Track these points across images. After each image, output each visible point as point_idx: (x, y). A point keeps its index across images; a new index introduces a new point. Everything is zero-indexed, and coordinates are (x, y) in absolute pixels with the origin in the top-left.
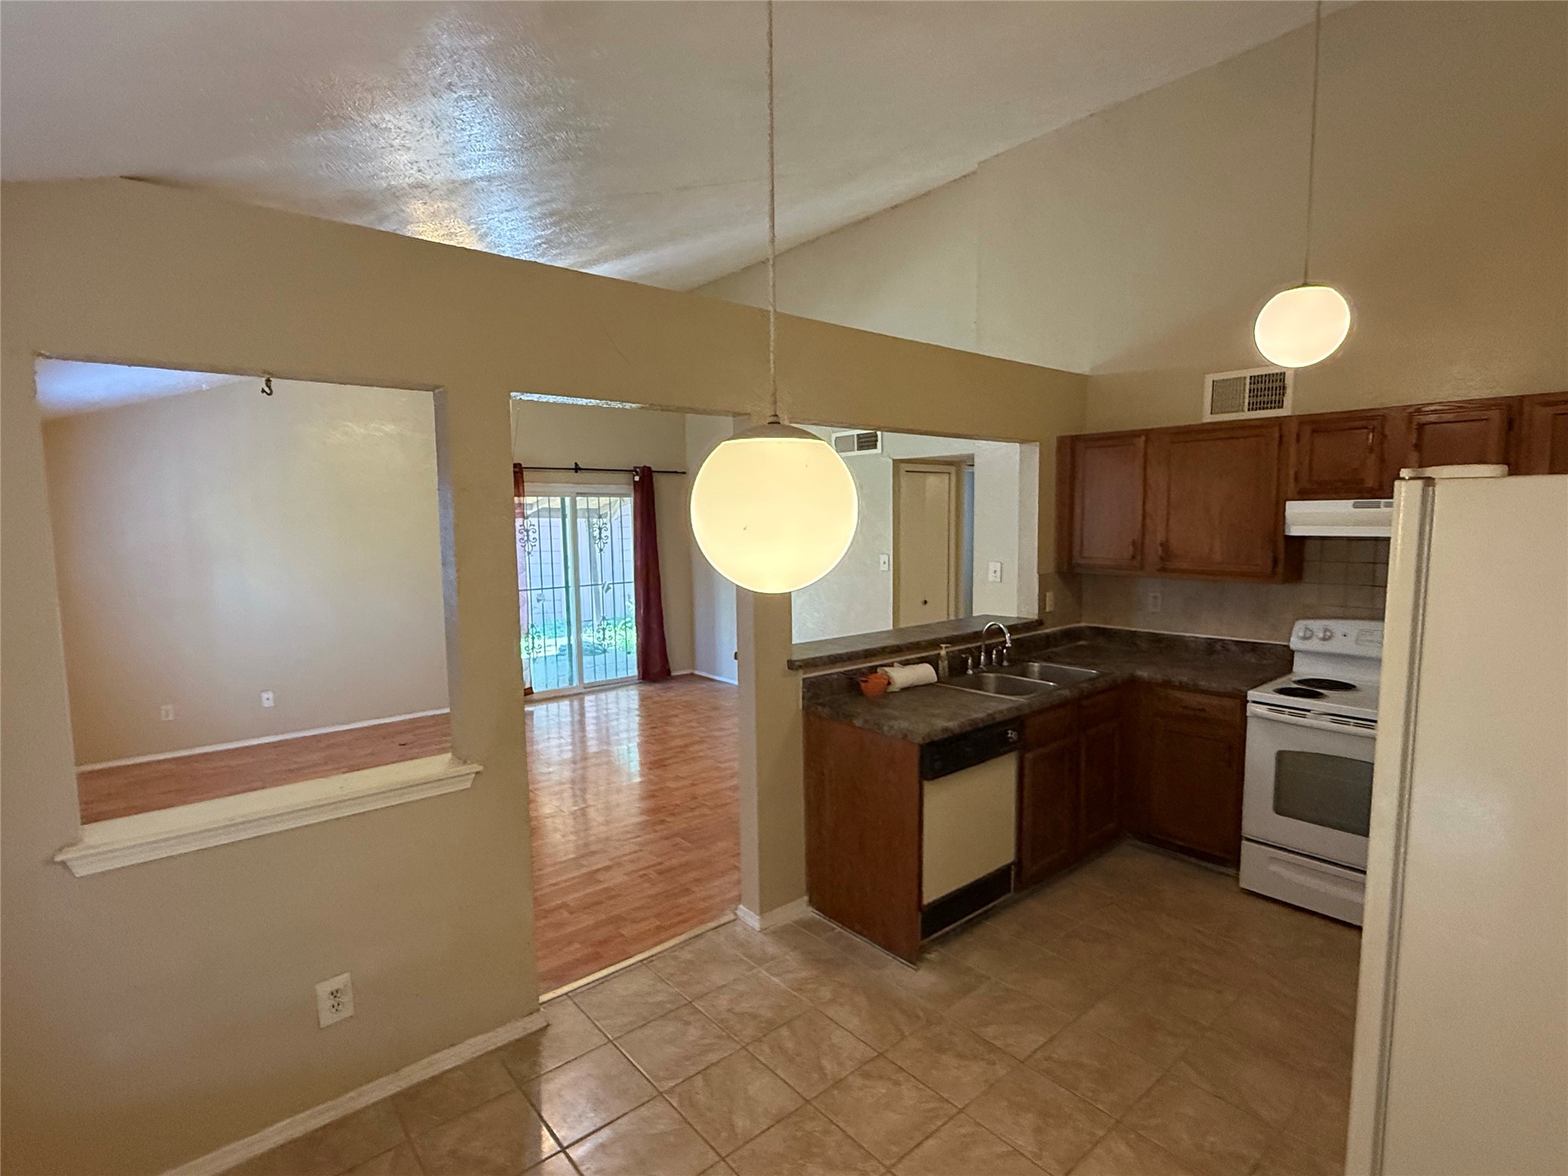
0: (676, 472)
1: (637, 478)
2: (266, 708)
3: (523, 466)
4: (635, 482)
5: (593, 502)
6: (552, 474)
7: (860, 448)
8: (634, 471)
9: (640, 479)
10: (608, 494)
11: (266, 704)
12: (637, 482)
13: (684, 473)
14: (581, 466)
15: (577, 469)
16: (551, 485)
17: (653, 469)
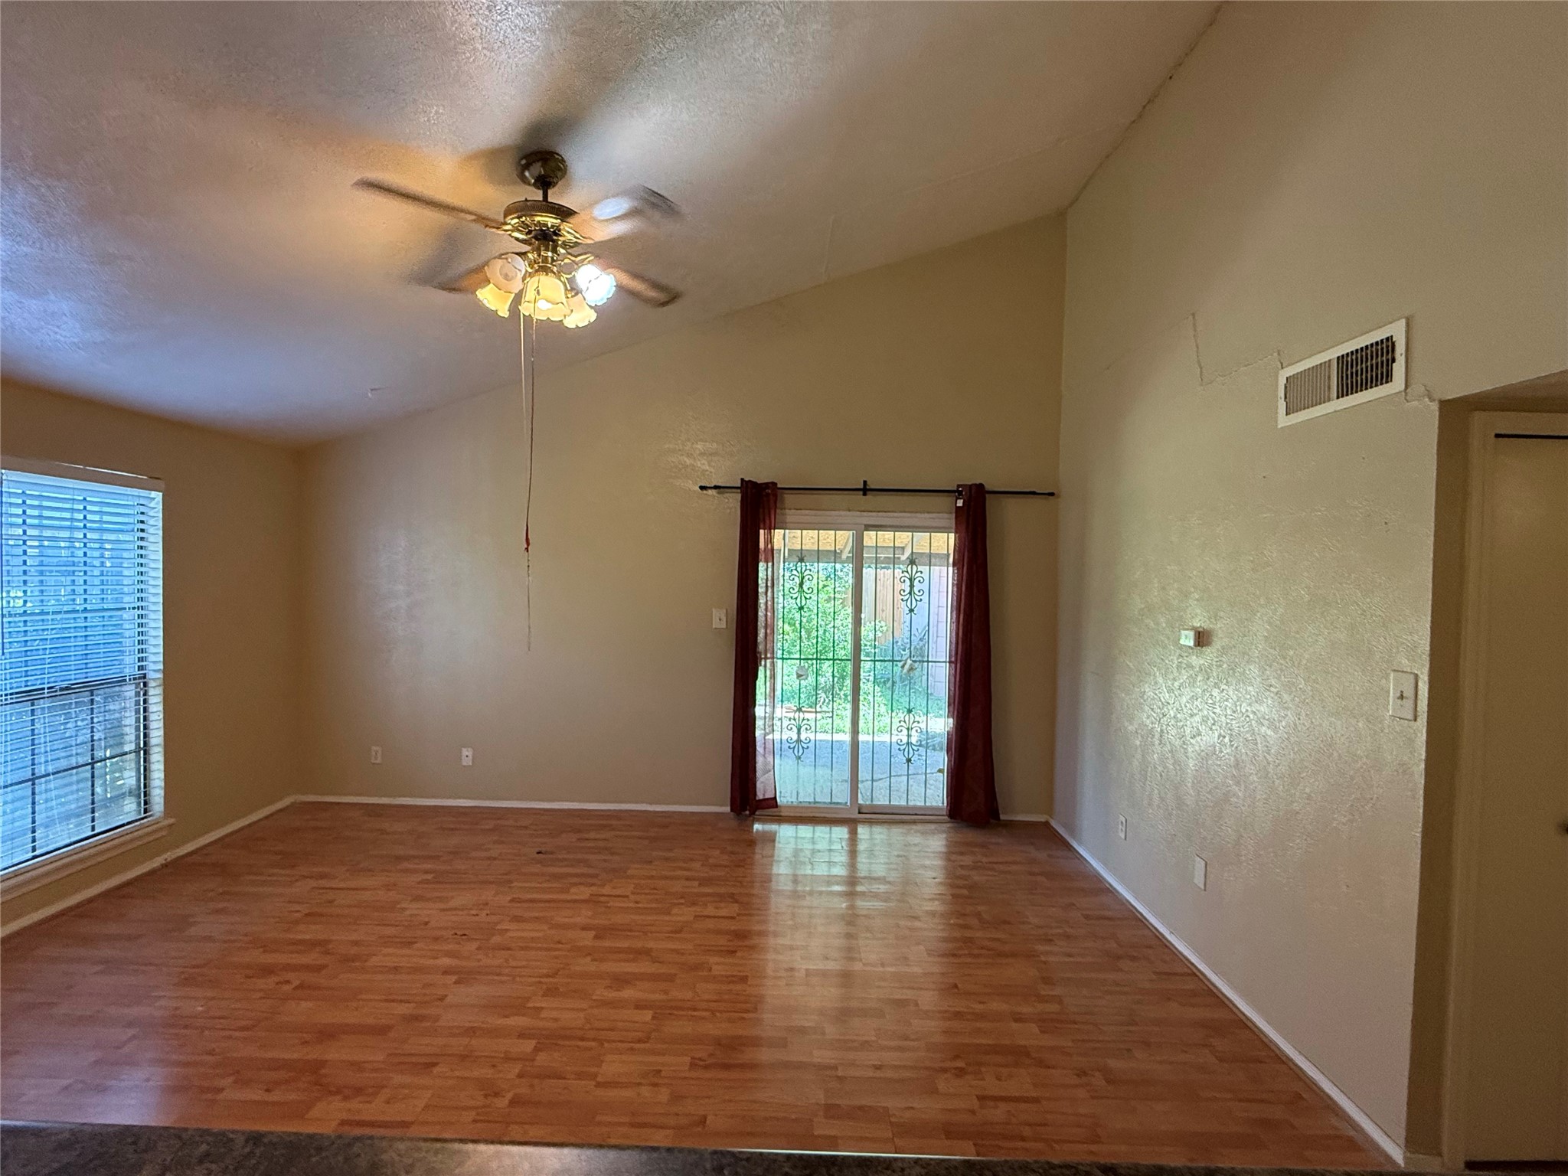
0: (1034, 493)
1: (960, 503)
2: (464, 766)
3: (779, 486)
4: (958, 508)
5: (886, 538)
6: (826, 498)
7: (1345, 391)
8: (957, 493)
9: (964, 503)
10: (908, 527)
11: (467, 761)
12: (959, 507)
13: (1052, 494)
14: (871, 486)
15: (865, 490)
16: (828, 513)
17: (988, 487)
